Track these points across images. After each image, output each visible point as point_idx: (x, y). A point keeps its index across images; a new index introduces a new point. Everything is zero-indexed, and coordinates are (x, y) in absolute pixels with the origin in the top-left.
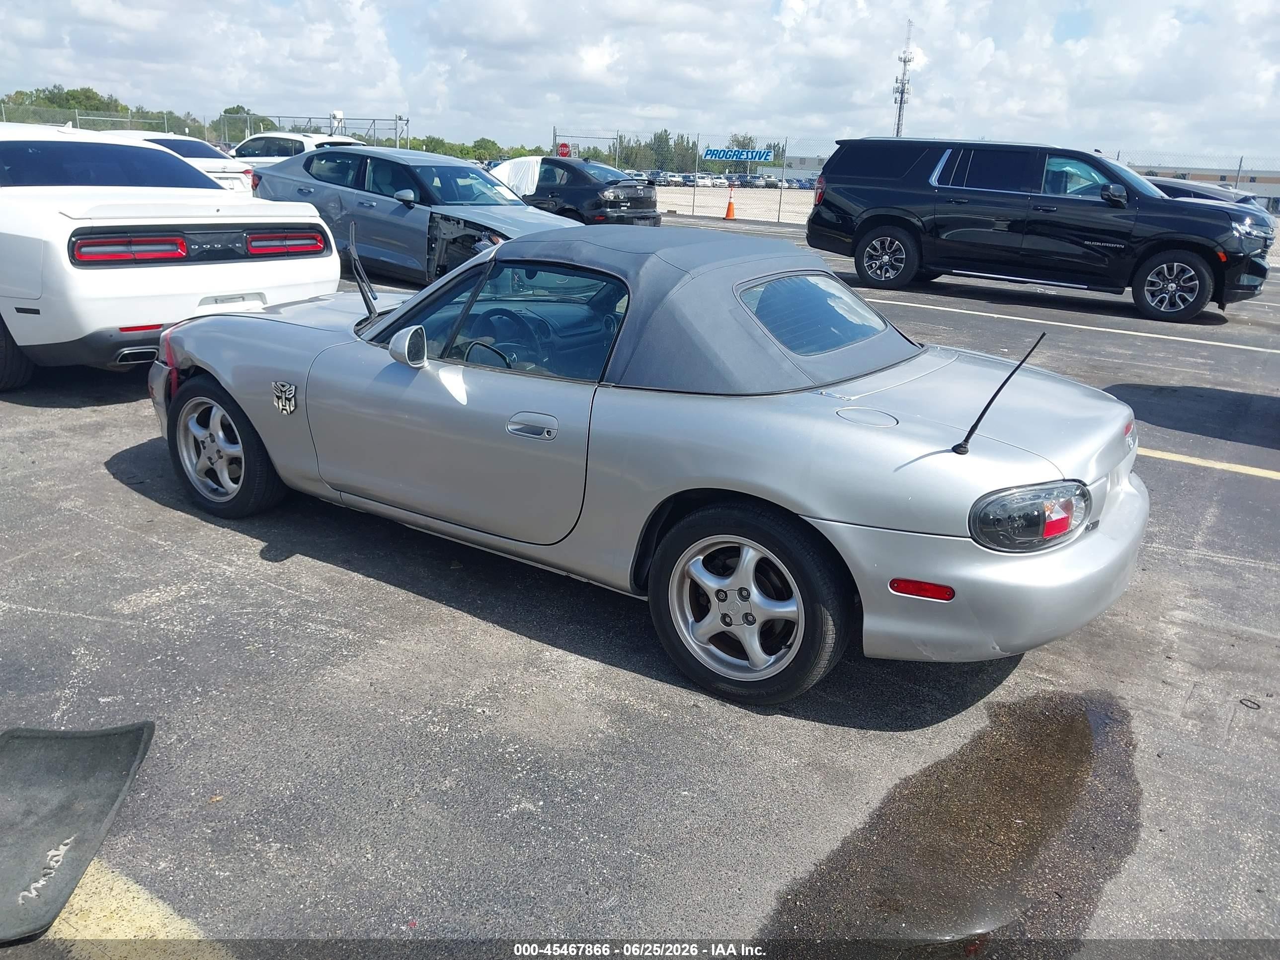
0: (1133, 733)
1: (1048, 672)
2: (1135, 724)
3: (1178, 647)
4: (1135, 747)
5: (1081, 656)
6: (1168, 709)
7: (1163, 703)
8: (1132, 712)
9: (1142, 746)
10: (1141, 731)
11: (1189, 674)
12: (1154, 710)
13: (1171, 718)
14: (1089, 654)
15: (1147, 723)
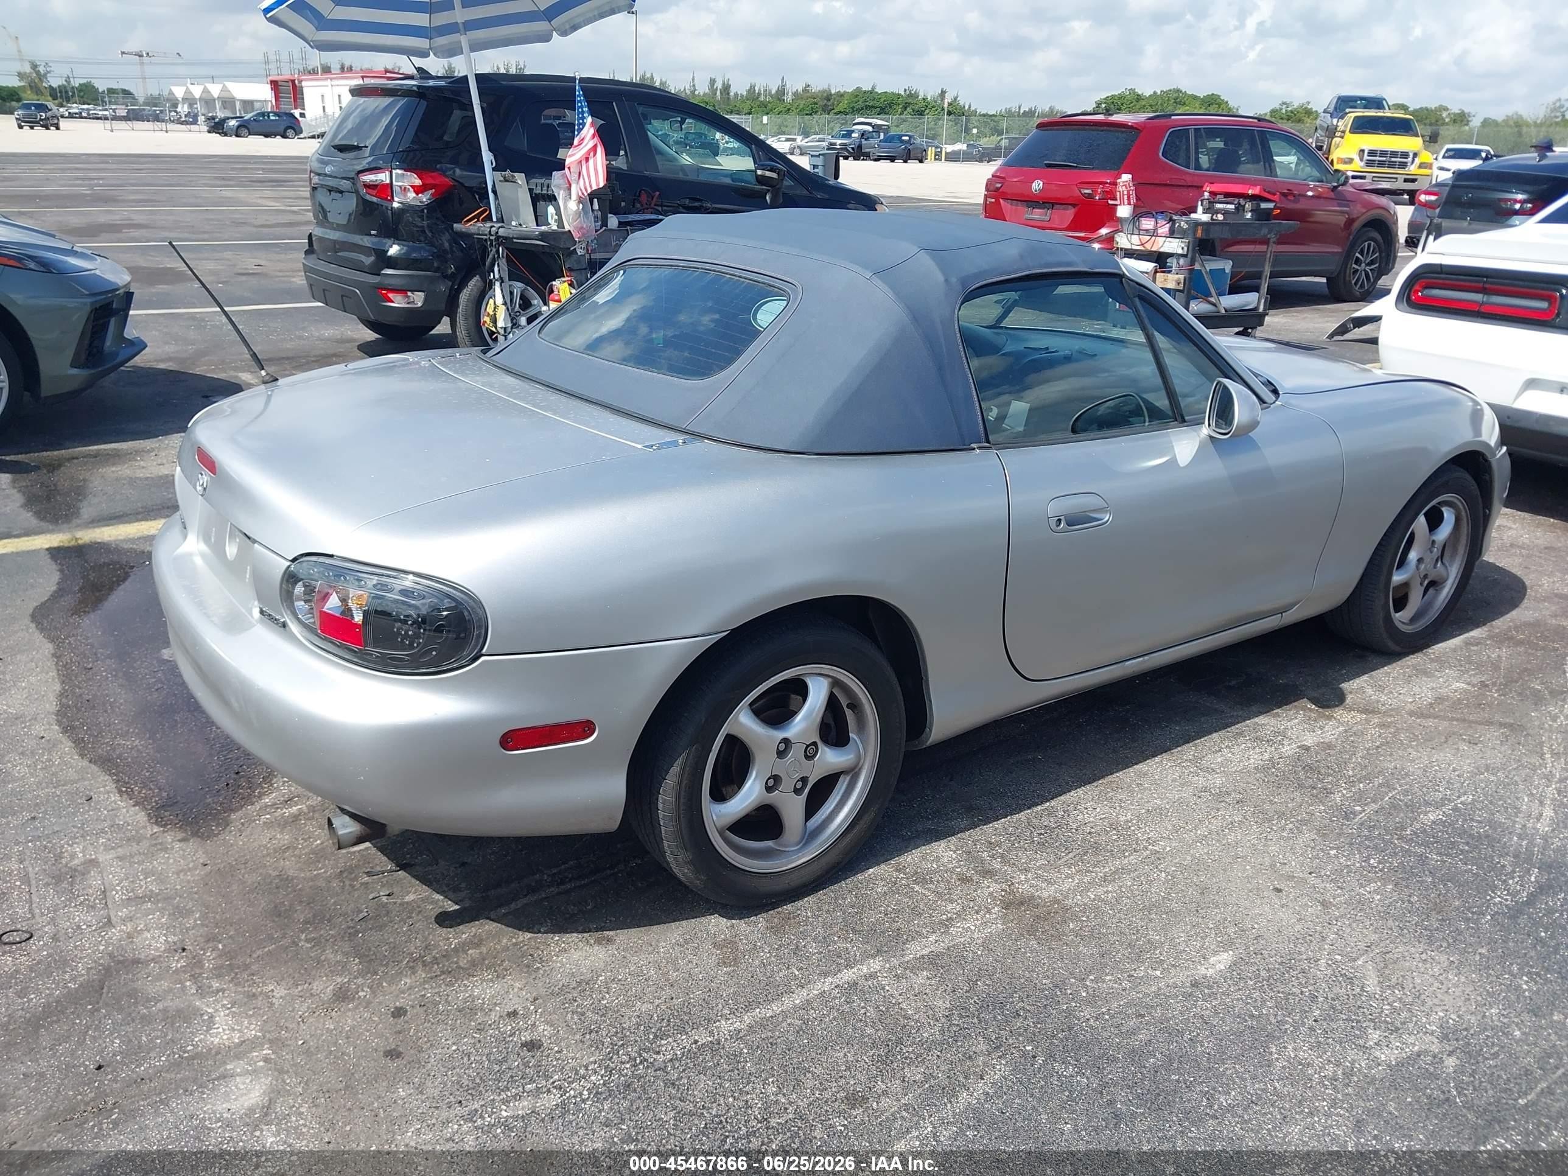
0: (134, 806)
1: (296, 818)
2: (141, 817)
3: (184, 988)
4: (120, 792)
5: (290, 866)
6: (120, 858)
7: (132, 864)
8: (156, 829)
9: (115, 797)
10: (128, 812)
11: (130, 936)
12: (135, 848)
13: (107, 848)
14: (285, 880)
15: (128, 825)
